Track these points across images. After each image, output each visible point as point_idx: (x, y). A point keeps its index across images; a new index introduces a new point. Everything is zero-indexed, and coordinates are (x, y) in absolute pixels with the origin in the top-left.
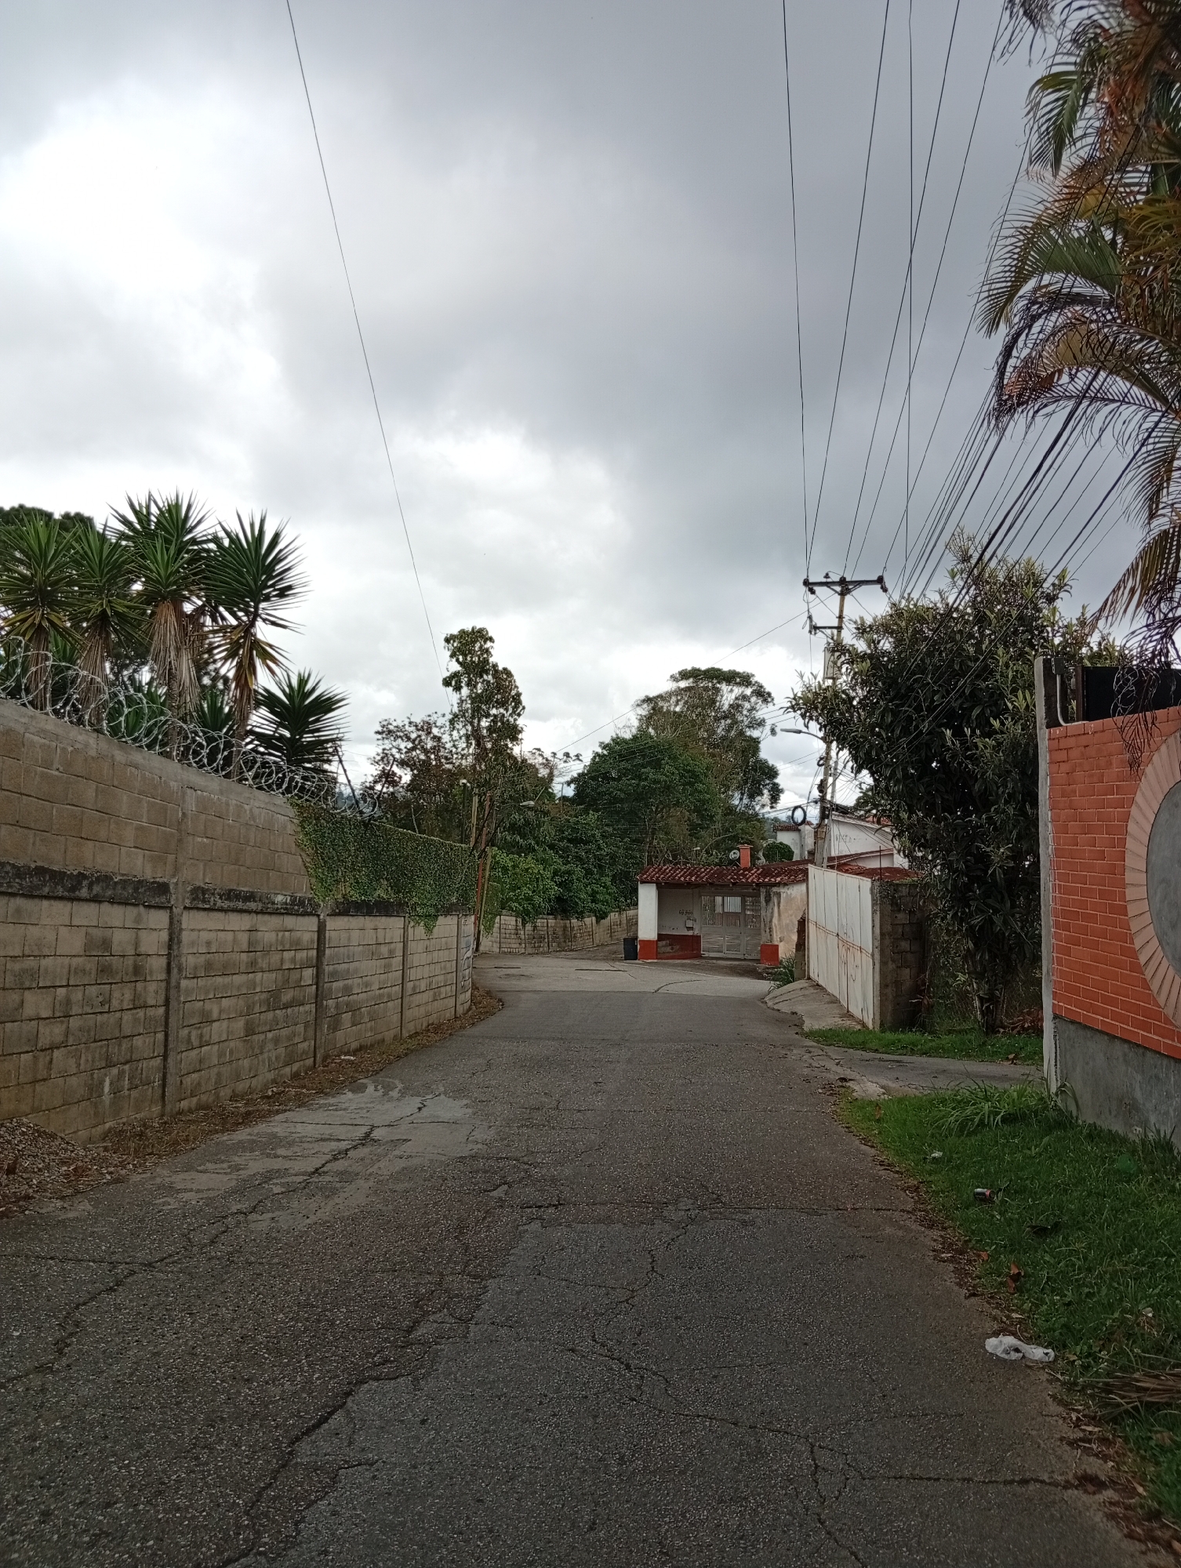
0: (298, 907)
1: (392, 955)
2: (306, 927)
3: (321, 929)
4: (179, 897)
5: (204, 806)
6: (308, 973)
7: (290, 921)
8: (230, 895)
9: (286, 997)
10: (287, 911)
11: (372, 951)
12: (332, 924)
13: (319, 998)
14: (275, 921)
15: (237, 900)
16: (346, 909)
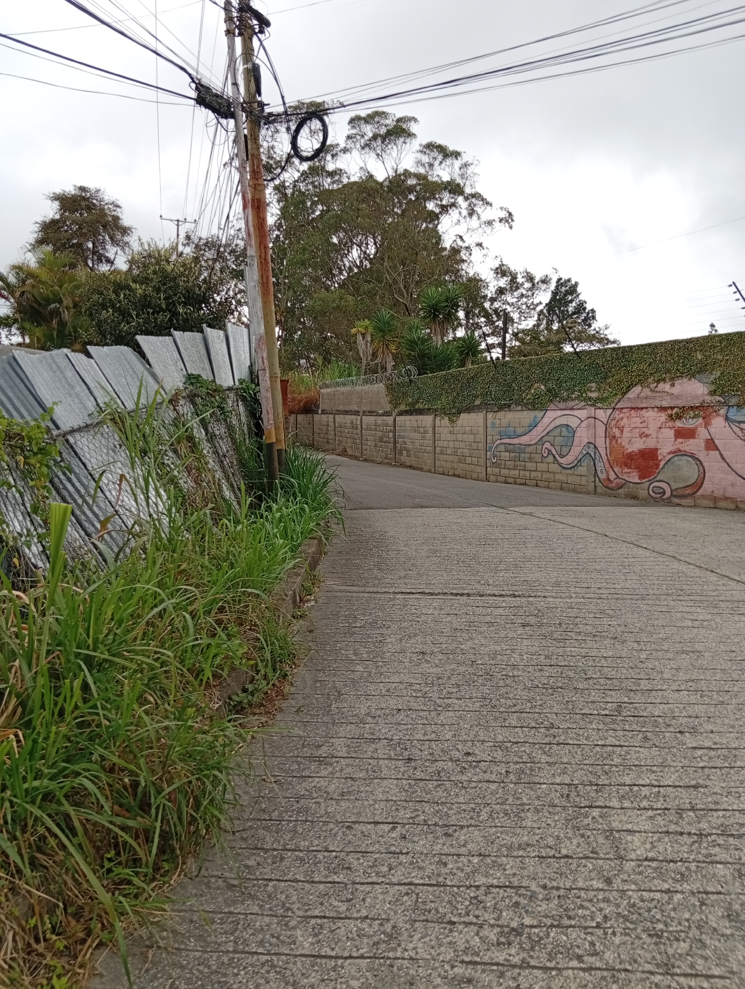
0: (387, 414)
1: (425, 432)
2: (390, 420)
3: (395, 420)
4: (361, 414)
5: (365, 393)
6: (391, 434)
7: (385, 418)
8: (369, 412)
9: (385, 439)
10: (383, 415)
11: (416, 430)
12: (398, 418)
13: (395, 443)
14: (380, 418)
15: (371, 413)
16: (401, 413)
